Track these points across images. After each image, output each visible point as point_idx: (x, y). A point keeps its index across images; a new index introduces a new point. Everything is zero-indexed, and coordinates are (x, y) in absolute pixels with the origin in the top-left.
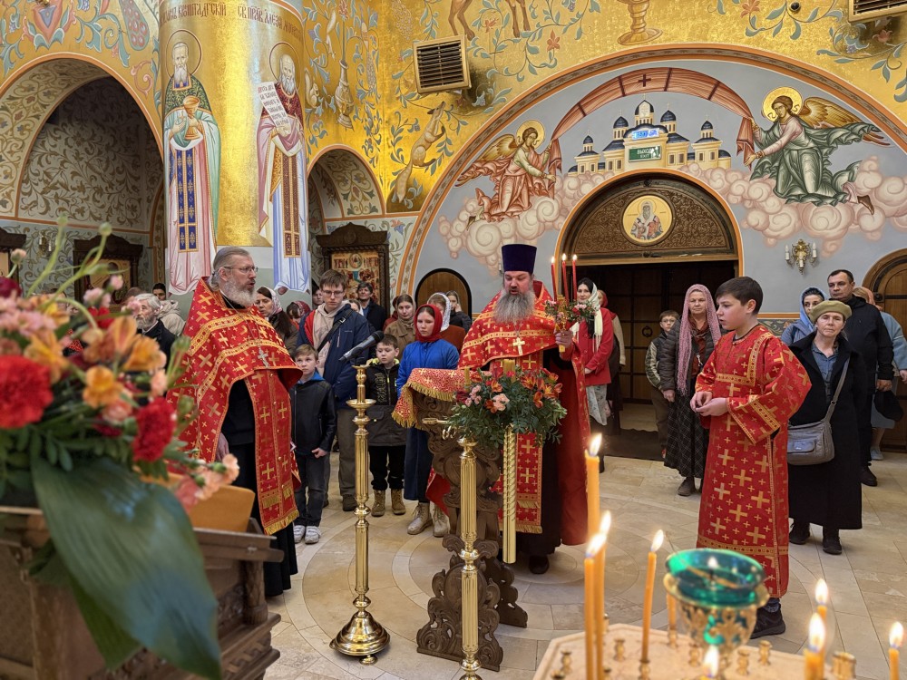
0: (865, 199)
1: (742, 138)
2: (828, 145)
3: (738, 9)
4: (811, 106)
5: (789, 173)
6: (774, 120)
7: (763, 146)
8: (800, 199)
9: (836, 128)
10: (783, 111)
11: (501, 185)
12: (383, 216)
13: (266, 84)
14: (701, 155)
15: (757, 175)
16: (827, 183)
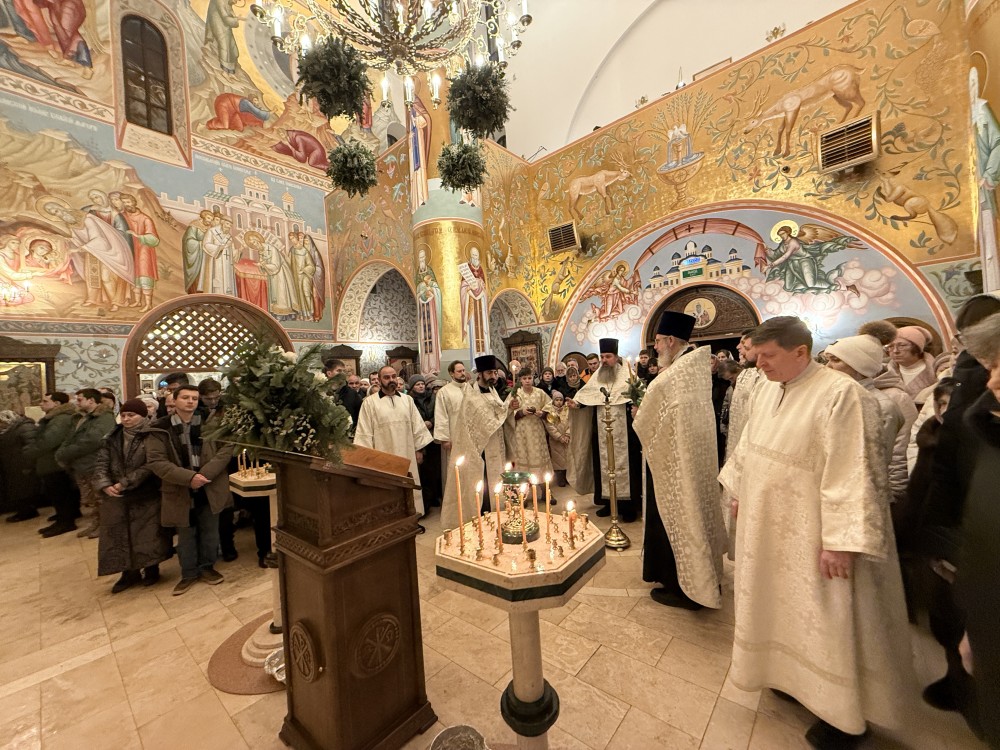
0: (852, 287)
1: (758, 256)
2: (820, 254)
3: (747, 177)
4: (805, 230)
5: (793, 275)
6: (779, 242)
7: (772, 260)
8: (803, 292)
9: (826, 242)
10: (785, 236)
11: (605, 300)
12: (539, 324)
13: (464, 264)
14: (730, 271)
15: (770, 279)
16: (821, 279)
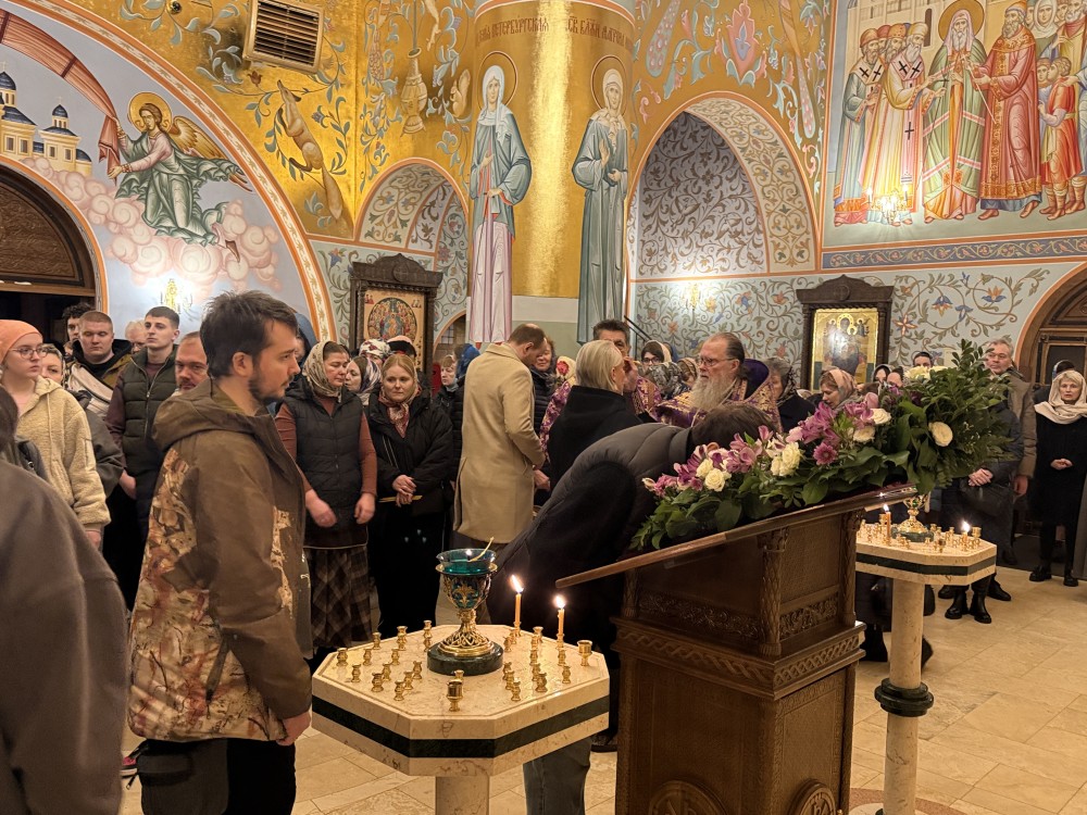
0: (231, 244)
1: (105, 140)
2: (197, 176)
4: (181, 127)
5: (158, 197)
6: (142, 130)
7: (130, 159)
8: (171, 232)
9: (205, 159)
10: (151, 122)
14: (52, 149)
15: (123, 193)
16: (196, 219)
